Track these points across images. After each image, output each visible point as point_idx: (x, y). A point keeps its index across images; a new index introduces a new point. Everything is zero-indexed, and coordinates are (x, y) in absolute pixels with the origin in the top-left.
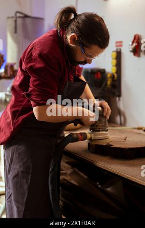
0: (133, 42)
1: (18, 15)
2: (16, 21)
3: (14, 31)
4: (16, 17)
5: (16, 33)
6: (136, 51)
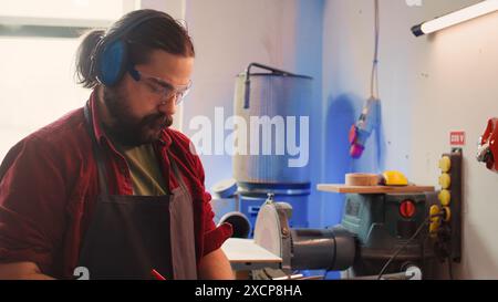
0: (485, 137)
1: (254, 70)
2: (248, 83)
3: (243, 104)
4: (248, 74)
5: (247, 107)
6: (493, 160)
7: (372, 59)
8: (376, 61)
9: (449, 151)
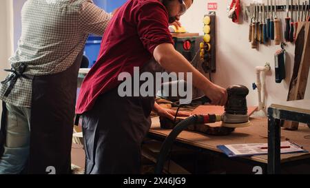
0: (232, 6)
6: (236, 17)
9: (207, 14)
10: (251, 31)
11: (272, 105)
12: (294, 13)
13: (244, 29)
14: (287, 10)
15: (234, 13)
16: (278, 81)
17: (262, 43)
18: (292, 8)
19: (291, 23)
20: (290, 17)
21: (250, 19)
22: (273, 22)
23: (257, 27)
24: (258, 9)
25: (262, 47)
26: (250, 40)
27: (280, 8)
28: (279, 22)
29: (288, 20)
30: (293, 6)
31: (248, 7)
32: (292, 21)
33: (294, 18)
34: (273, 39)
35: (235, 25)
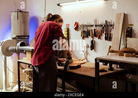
0: (75, 25)
4: (17, 12)
5: (18, 19)
6: (76, 29)
7: (44, 9)
8: (45, 9)
9: (66, 27)
10: (82, 33)
11: (96, 58)
12: (97, 27)
13: (79, 33)
14: (94, 26)
15: (76, 27)
16: (92, 50)
17: (86, 37)
18: (96, 26)
19: (95, 31)
20: (95, 29)
21: (81, 30)
22: (90, 31)
23: (84, 32)
24: (84, 26)
25: (86, 38)
26: (81, 36)
27: (92, 26)
28: (92, 30)
29: (94, 30)
30: (96, 25)
31: (80, 26)
32: (96, 30)
33: (97, 29)
34: (90, 36)
35: (76, 31)
